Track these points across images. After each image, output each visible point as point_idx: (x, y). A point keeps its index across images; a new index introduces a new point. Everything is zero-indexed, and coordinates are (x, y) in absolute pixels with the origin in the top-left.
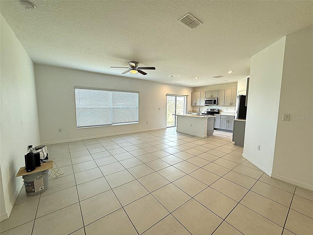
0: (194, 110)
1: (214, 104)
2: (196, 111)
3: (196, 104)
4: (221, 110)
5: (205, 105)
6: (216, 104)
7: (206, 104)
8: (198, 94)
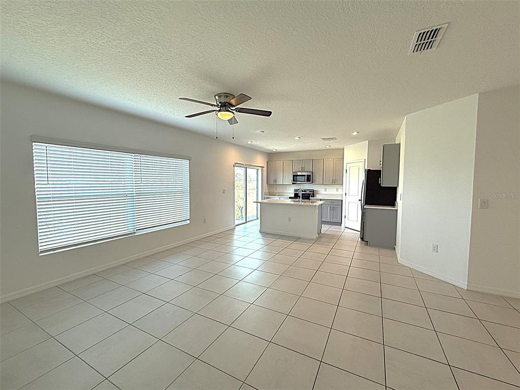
0: (271, 191)
1: (307, 181)
2: (275, 194)
3: (275, 181)
4: (316, 191)
5: (293, 184)
6: (311, 182)
7: (293, 181)
8: (279, 164)
